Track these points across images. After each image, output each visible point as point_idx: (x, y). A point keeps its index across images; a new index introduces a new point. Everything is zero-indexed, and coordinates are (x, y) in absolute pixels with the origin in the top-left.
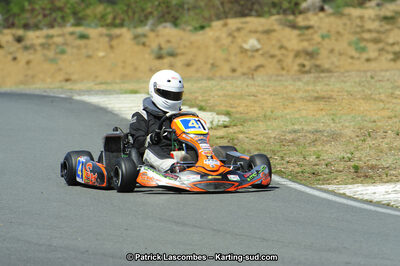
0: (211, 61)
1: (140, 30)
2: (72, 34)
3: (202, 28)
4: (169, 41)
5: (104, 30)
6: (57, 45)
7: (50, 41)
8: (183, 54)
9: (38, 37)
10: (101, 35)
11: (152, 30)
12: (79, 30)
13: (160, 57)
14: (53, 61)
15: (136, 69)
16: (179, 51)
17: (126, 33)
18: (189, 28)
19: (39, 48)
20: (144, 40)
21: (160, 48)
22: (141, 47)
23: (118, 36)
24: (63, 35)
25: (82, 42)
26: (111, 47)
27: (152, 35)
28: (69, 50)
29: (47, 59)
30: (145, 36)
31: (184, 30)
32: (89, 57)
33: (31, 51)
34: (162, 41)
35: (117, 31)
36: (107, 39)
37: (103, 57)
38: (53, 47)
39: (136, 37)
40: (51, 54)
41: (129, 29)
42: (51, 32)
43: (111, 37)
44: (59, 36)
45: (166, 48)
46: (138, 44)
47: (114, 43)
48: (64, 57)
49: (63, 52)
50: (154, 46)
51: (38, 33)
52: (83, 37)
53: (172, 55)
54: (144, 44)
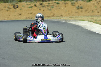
0: (92, 10)
1: (73, 2)
2: (55, 3)
3: (90, 1)
4: (81, 5)
5: (63, 2)
6: (51, 6)
7: (49, 5)
8: (84, 8)
9: (46, 4)
10: (63, 3)
11: (76, 2)
12: (57, 2)
13: (78, 9)
14: (50, 10)
15: (72, 12)
16: (83, 7)
17: (69, 3)
18: (86, 1)
19: (46, 7)
20: (74, 4)
21: (78, 7)
22: (73, 6)
23: (67, 3)
24: (53, 3)
25: (58, 5)
26: (65, 6)
27: (76, 3)
28: (54, 7)
29: (48, 10)
30: (74, 3)
31: (85, 2)
32: (60, 9)
33: (44, 7)
34: (79, 4)
35: (67, 2)
36: (64, 4)
37: (63, 9)
38: (50, 6)
39: (72, 4)
40: (49, 8)
41: (70, 2)
42: (50, 2)
43: (65, 4)
44: (51, 3)
45: (80, 6)
46: (72, 5)
47: (66, 5)
48: (53, 9)
49: (53, 8)
50: (77, 6)
51: (46, 3)
52: (58, 3)
53: (81, 8)
54: (74, 5)
